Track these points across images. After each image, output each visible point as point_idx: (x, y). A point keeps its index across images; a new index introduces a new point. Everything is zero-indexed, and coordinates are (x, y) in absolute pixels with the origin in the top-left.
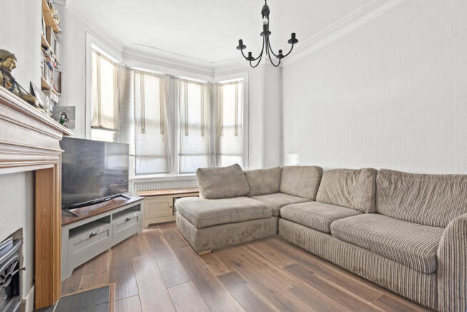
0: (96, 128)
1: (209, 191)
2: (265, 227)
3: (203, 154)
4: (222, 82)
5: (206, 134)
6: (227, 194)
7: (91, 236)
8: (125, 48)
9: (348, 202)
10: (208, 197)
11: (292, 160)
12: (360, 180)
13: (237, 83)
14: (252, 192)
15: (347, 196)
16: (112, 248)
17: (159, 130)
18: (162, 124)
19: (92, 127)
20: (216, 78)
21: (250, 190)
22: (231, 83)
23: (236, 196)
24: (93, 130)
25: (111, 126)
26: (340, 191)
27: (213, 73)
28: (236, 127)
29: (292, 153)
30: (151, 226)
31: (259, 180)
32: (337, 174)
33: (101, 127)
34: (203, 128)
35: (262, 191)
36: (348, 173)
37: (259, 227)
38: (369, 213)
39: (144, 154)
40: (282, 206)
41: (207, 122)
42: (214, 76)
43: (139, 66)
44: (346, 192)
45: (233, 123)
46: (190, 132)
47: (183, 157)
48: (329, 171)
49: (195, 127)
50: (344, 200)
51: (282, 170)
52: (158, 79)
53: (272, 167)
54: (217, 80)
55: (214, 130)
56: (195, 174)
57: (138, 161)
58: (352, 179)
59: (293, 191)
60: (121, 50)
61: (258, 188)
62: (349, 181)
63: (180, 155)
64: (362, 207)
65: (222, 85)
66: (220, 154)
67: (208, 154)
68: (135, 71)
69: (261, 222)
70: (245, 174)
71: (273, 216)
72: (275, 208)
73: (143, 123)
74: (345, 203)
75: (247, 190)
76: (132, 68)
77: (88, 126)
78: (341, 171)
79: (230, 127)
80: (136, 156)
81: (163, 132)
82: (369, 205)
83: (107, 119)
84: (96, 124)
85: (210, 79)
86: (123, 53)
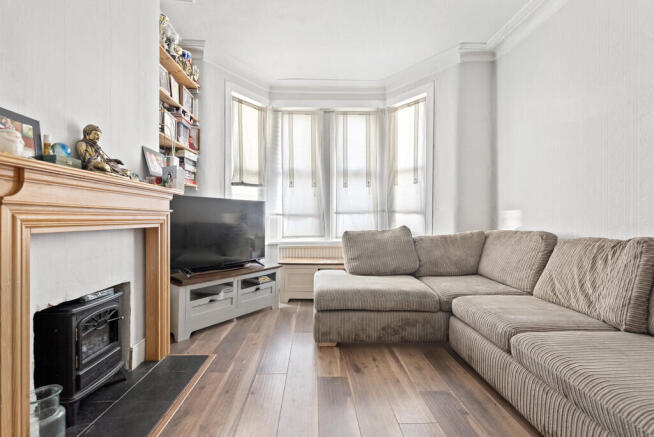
0: (237, 184)
1: (355, 263)
2: (423, 325)
3: (368, 212)
4: (397, 105)
5: (373, 182)
6: (382, 269)
7: (211, 301)
8: (271, 87)
9: (590, 304)
10: (355, 272)
11: (511, 221)
12: (620, 261)
13: (417, 102)
14: (424, 270)
15: (591, 291)
16: (239, 318)
17: (309, 183)
18: (314, 174)
19: (233, 184)
20: (388, 101)
21: (420, 266)
22: (409, 105)
23: (394, 273)
24: (233, 187)
25: (255, 180)
26: (577, 283)
27: (385, 94)
28: (415, 170)
29: (510, 207)
30: (291, 301)
31: (437, 253)
32: (579, 248)
33: (242, 184)
34: (368, 175)
35: (442, 270)
36: (601, 248)
37: (414, 324)
38: (626, 330)
39: (293, 212)
40: (456, 296)
41: (375, 166)
42: (385, 99)
43: (286, 106)
44: (588, 285)
45: (412, 165)
46: (351, 182)
47: (341, 216)
48: (565, 242)
49: (357, 174)
50: (582, 298)
51: (486, 237)
52: (309, 117)
53: (468, 232)
54: (390, 103)
55: (385, 176)
56: (341, 240)
57: (286, 221)
58: (606, 261)
59: (497, 275)
60: (267, 90)
61: (435, 264)
62: (600, 263)
63: (336, 213)
64: (612, 318)
65: (396, 110)
66: (393, 212)
67: (375, 212)
68: (283, 112)
69: (419, 316)
70: (415, 241)
71: (441, 310)
72: (444, 299)
73: (291, 174)
74: (582, 304)
75: (415, 265)
76: (280, 109)
77: (228, 183)
78: (589, 243)
79: (406, 171)
80: (283, 215)
81: (314, 185)
82: (627, 315)
83: (251, 173)
84: (237, 180)
85: (380, 104)
86: (270, 93)
